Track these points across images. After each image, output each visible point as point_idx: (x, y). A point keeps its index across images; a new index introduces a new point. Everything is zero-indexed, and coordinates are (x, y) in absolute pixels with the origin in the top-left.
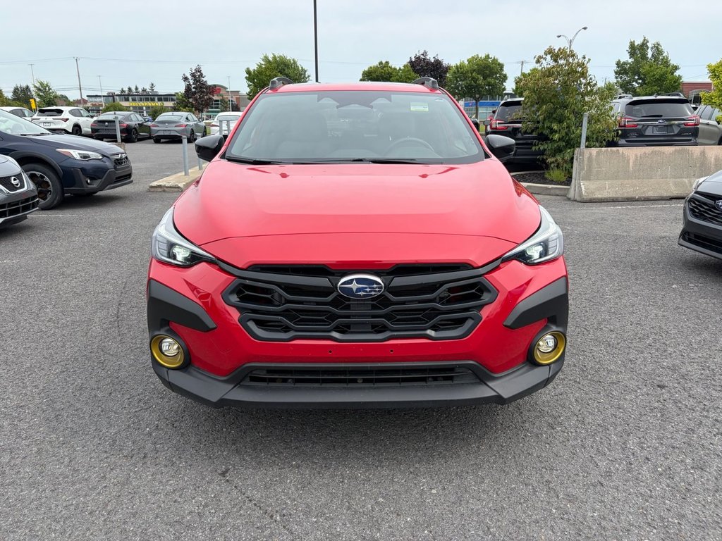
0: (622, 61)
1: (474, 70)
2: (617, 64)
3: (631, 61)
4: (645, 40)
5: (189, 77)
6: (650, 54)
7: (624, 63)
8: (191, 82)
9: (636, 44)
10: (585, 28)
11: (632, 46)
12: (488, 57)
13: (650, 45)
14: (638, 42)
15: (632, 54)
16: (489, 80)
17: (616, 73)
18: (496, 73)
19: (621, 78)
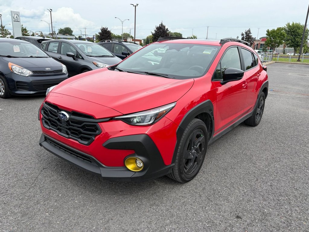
5: (244, 34)
8: (245, 36)
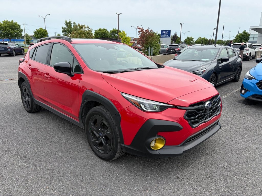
0: (64, 27)
1: (8, 27)
2: (62, 28)
3: (66, 27)
4: (70, 21)
6: (72, 26)
7: (64, 28)
9: (68, 22)
10: (49, 14)
11: (66, 22)
12: (12, 21)
13: (72, 23)
14: (68, 21)
15: (67, 25)
16: (15, 31)
17: (62, 31)
18: (17, 28)
19: (64, 33)
